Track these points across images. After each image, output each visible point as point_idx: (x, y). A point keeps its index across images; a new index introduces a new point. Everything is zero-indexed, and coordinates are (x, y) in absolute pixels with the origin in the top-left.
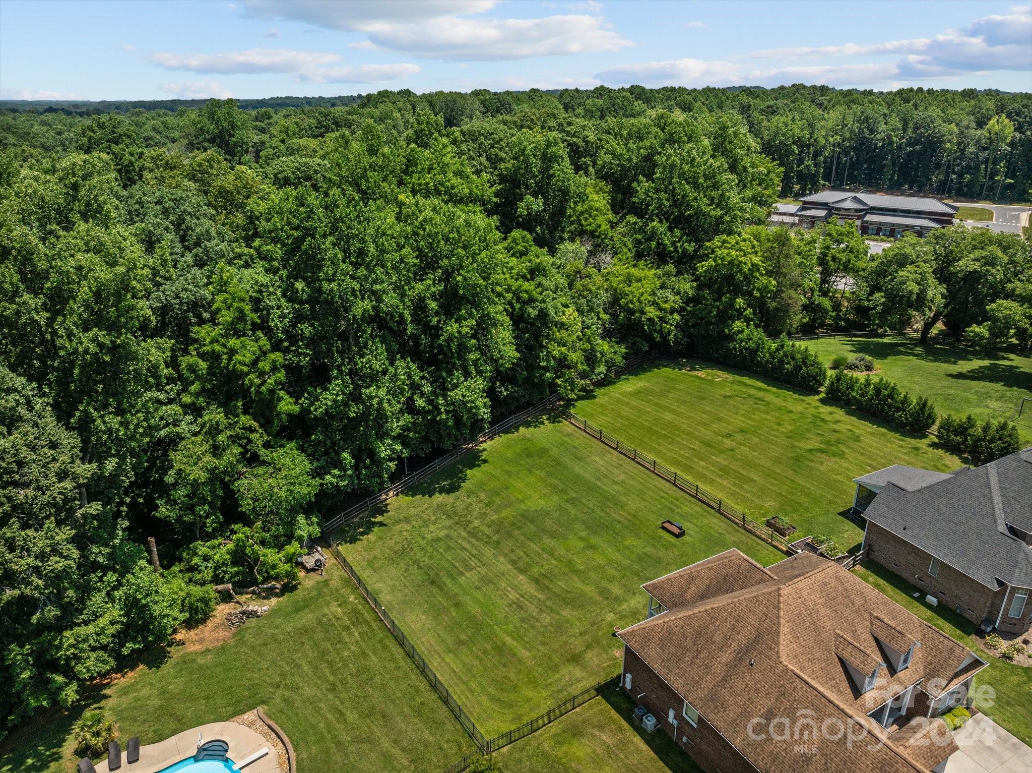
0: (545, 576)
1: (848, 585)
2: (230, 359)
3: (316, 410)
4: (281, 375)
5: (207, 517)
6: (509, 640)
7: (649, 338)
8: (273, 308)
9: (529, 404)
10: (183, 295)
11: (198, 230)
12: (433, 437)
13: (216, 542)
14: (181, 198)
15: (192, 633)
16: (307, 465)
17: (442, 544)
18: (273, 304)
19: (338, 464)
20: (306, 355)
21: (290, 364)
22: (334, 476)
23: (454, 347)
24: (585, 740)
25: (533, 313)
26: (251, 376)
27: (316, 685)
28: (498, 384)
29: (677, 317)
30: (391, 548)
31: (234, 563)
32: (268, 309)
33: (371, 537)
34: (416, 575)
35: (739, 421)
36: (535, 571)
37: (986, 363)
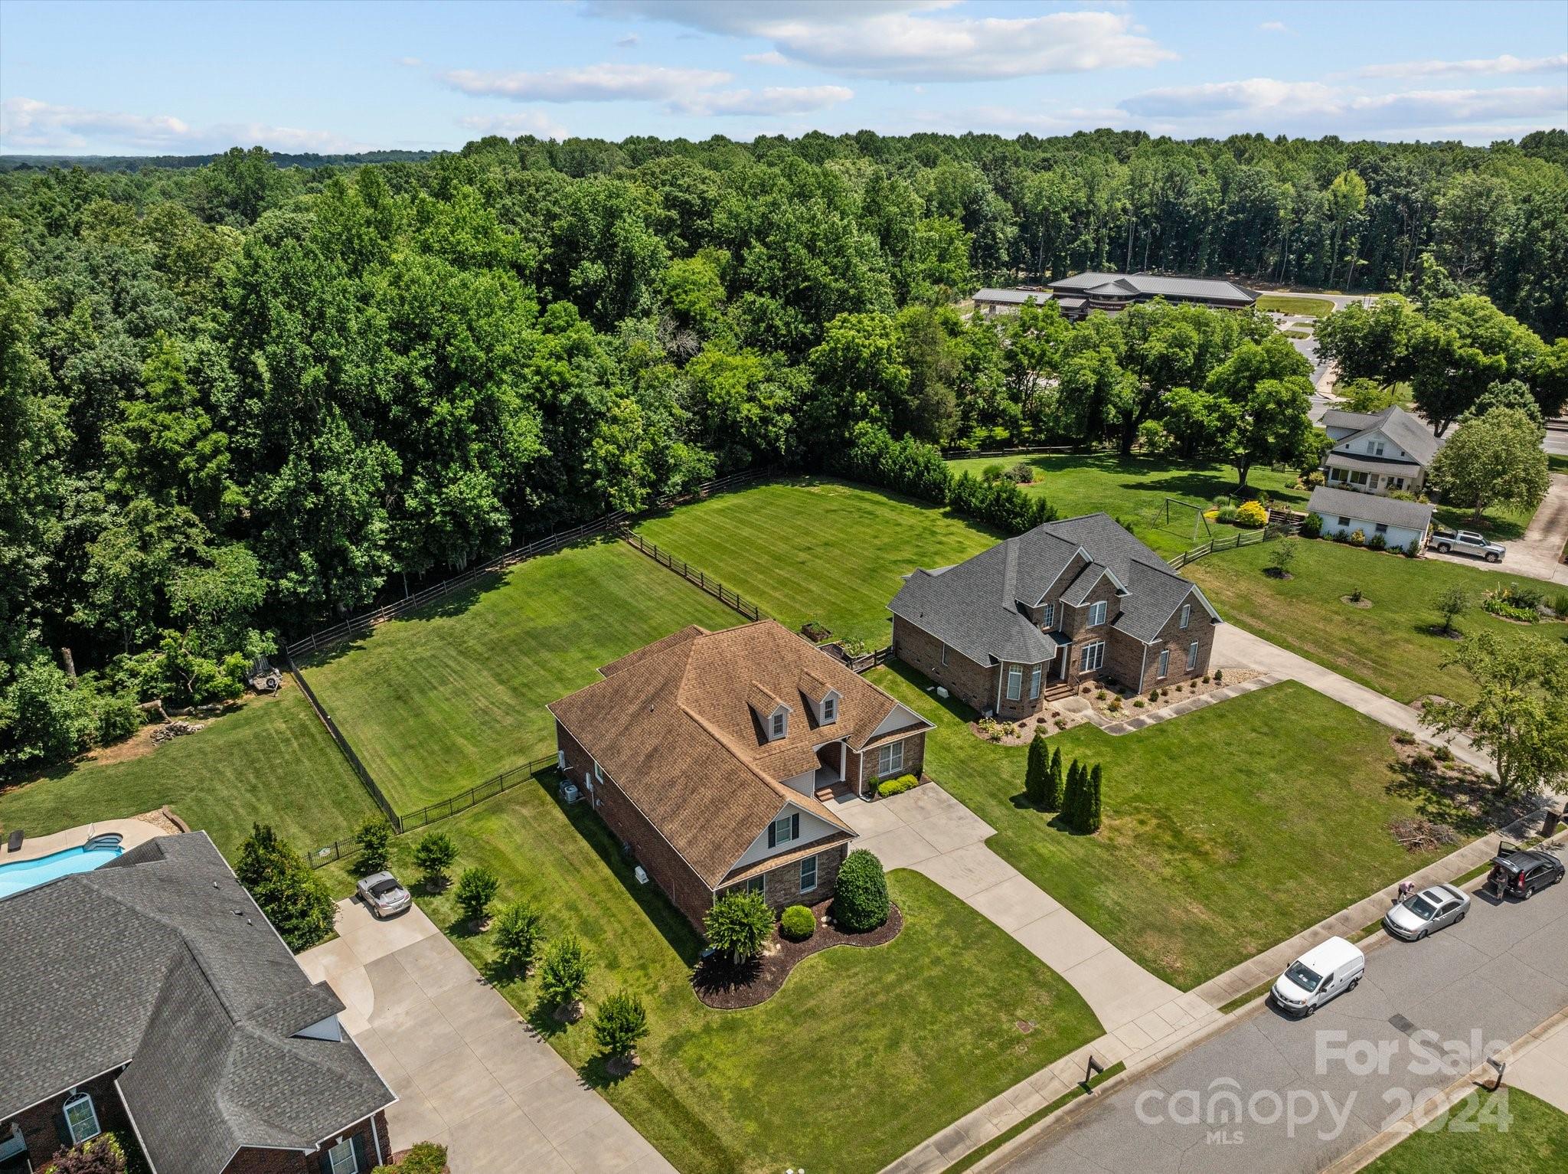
0: (525, 685)
1: (781, 642)
2: (160, 437)
3: (266, 500)
4: (224, 458)
5: (137, 626)
6: (460, 741)
7: (749, 443)
8: (216, 380)
9: (580, 521)
10: (107, 363)
11: (133, 292)
12: (433, 549)
13: (145, 655)
14: (115, 254)
15: (108, 751)
16: (255, 563)
17: (424, 664)
18: (215, 375)
19: (299, 568)
20: (255, 435)
21: (238, 448)
22: (290, 580)
23: (447, 432)
24: (505, 816)
25: (566, 399)
26: (188, 459)
27: (236, 787)
28: (528, 490)
29: (788, 417)
30: (362, 670)
31: (167, 679)
32: (211, 381)
33: (344, 660)
34: (384, 691)
35: (829, 534)
36: (516, 682)
37: (1185, 474)
